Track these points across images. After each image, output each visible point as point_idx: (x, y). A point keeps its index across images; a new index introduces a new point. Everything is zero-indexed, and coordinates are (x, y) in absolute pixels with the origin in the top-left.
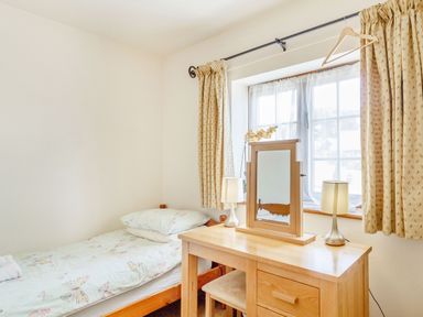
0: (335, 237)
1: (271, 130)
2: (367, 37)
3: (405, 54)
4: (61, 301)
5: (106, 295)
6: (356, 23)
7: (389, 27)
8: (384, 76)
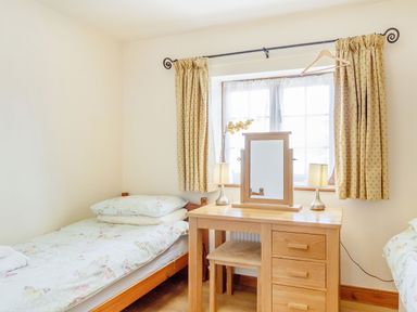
0: (318, 204)
1: (248, 123)
2: (341, 59)
3: (369, 76)
4: (95, 278)
5: (128, 271)
6: (332, 48)
7: (356, 55)
8: (353, 90)
